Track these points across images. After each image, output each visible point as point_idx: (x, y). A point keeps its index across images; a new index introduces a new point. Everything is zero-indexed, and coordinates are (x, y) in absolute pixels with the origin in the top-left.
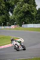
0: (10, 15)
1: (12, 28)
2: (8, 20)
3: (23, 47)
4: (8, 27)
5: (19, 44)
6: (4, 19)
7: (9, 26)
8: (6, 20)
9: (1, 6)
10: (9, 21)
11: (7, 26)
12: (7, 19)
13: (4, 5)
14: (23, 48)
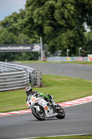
0: (85, 31)
1: (89, 60)
2: (80, 43)
3: (58, 110)
4: (80, 59)
5: (44, 103)
6: (71, 41)
7: (83, 56)
8: (75, 42)
9: (67, 9)
10: (83, 43)
11: (78, 55)
12: (78, 39)
13: (72, 8)
14: (56, 114)
